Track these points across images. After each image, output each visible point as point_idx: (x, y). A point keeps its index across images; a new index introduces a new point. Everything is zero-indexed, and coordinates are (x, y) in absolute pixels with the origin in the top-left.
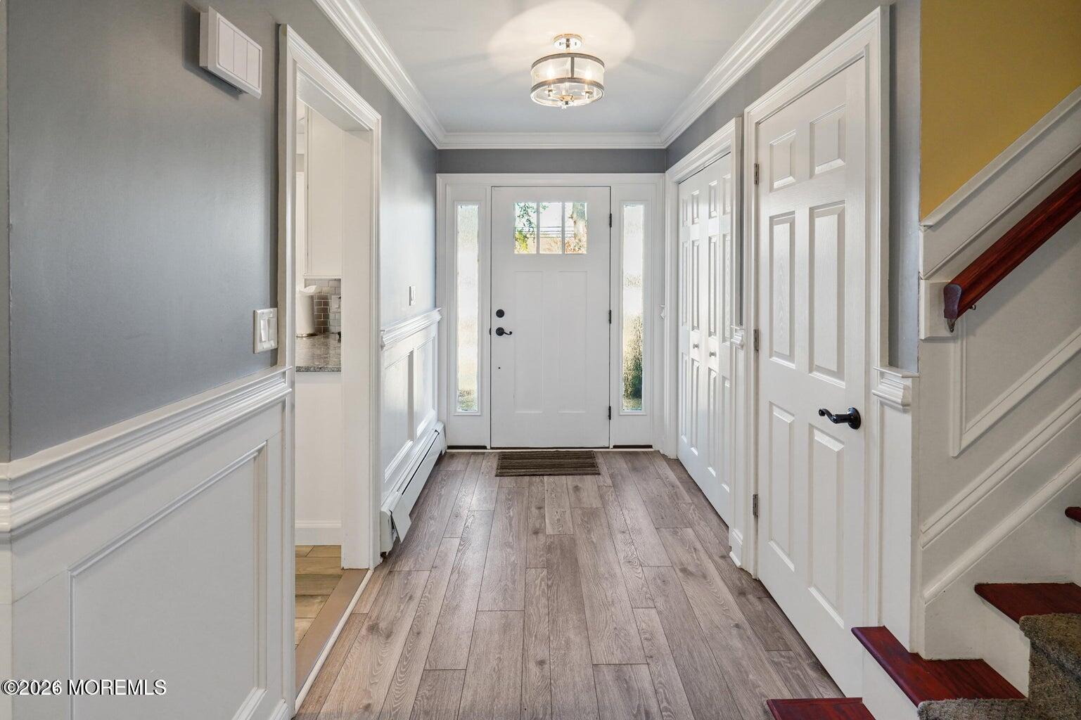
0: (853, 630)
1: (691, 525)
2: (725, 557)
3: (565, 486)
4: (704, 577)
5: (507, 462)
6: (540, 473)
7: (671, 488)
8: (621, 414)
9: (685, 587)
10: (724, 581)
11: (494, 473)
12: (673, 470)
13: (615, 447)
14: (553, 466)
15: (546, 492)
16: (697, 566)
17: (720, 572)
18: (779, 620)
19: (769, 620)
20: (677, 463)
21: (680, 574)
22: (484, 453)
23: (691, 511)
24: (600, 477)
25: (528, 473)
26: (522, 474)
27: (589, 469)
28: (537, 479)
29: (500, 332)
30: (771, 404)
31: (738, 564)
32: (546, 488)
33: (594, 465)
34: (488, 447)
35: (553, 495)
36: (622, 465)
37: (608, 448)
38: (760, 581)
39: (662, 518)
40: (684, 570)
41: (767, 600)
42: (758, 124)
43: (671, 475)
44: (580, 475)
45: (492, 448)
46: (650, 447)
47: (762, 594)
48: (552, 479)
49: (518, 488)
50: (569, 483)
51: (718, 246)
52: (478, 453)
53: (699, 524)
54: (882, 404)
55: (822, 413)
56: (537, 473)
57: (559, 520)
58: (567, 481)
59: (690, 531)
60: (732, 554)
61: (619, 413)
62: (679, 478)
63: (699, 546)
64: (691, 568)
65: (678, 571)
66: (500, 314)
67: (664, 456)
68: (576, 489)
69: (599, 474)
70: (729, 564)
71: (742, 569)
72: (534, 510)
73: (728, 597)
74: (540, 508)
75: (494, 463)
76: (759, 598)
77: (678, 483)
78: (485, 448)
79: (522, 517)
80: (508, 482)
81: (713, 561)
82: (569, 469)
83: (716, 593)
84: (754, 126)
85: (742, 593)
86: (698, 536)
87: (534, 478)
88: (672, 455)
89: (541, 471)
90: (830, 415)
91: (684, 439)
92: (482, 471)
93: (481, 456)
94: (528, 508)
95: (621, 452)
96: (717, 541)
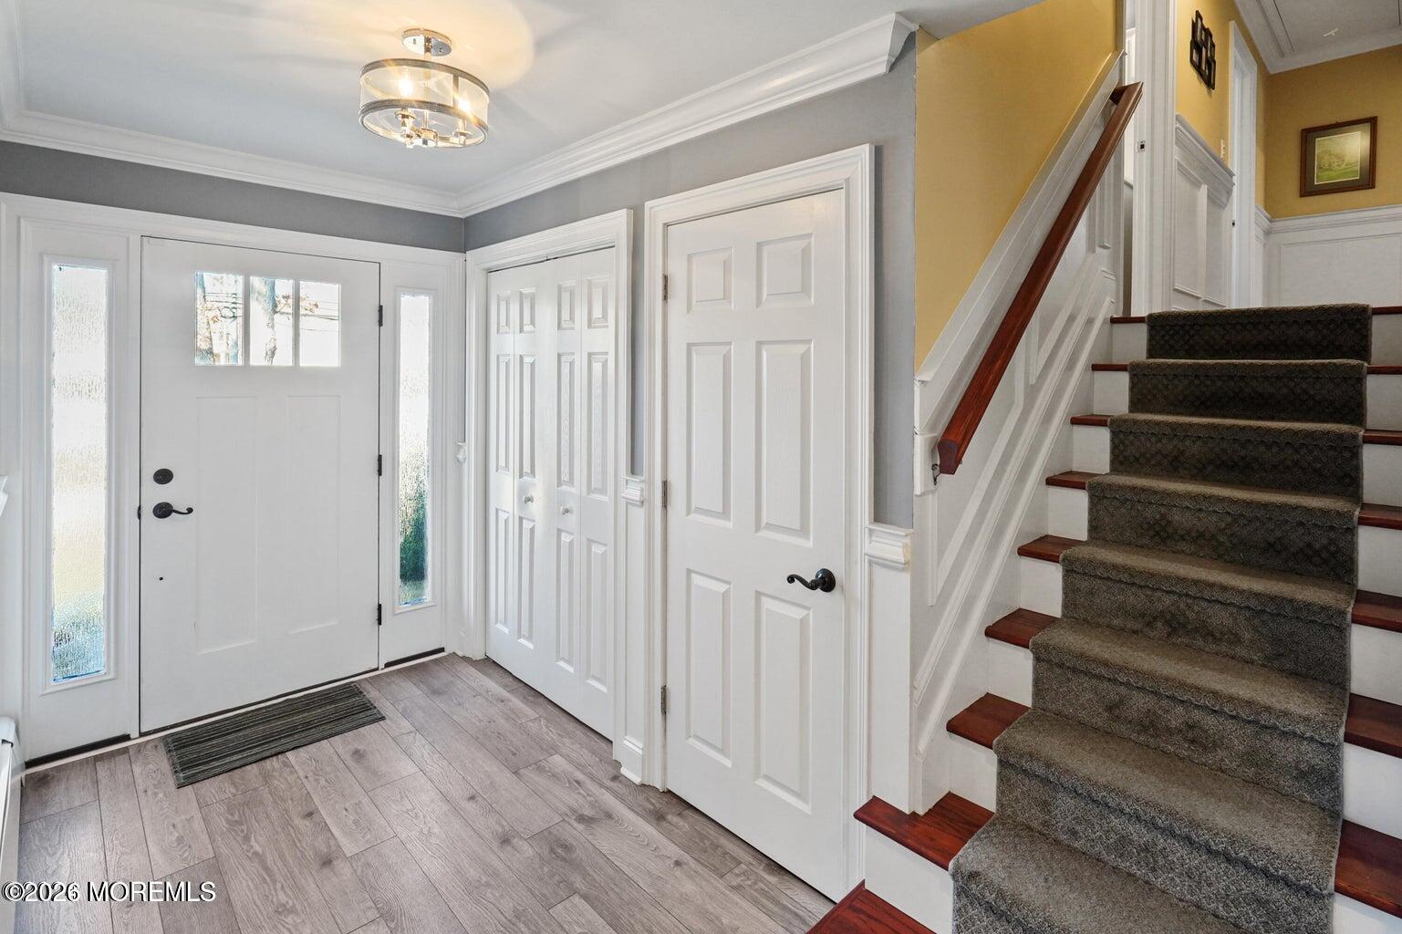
0: (856, 816)
1: (554, 749)
2: (617, 777)
3: (336, 758)
4: (609, 816)
5: (190, 753)
6: (274, 751)
7: (500, 705)
8: (397, 612)
9: (594, 842)
10: (633, 810)
11: (171, 782)
12: (489, 676)
13: (388, 665)
14: (291, 731)
15: (304, 780)
16: (592, 805)
17: (622, 800)
18: (712, 831)
19: (703, 837)
20: (489, 664)
21: (580, 827)
22: (126, 750)
23: (544, 729)
24: (387, 721)
25: (250, 759)
26: (237, 764)
27: (361, 715)
28: (273, 763)
29: (163, 511)
30: (689, 572)
31: (637, 780)
32: (301, 774)
33: (367, 707)
34: (134, 734)
35: (323, 782)
36: (410, 691)
37: (377, 669)
38: (669, 792)
39: (514, 754)
40: (581, 819)
41: (688, 813)
42: (667, 225)
43: (492, 685)
44: (350, 729)
45: (142, 735)
46: (442, 650)
47: (679, 809)
48: (302, 752)
49: (244, 792)
50: (340, 750)
51: (577, 368)
52: (112, 754)
53: (564, 744)
54: (870, 563)
55: (791, 579)
56: (264, 755)
57: (356, 822)
58: (334, 748)
59: (557, 758)
60: (624, 771)
61: (394, 611)
62: (505, 687)
63: (580, 776)
64: (588, 812)
65: (575, 824)
66: (164, 476)
67: (464, 658)
68: (358, 755)
69: (383, 718)
70: (626, 786)
71: (643, 785)
72: (298, 821)
73: (648, 829)
74: (310, 815)
75: (161, 763)
76: (679, 814)
77: (507, 695)
78: (126, 738)
79: (284, 845)
80: (216, 789)
81: (607, 788)
82: (328, 727)
83: (632, 832)
84: (660, 228)
85: (659, 817)
86: (571, 761)
87: (268, 763)
88: (479, 656)
89: (275, 747)
90: (802, 581)
91: (501, 629)
92: (141, 788)
93: (122, 759)
94: (287, 823)
95: (399, 671)
96: (597, 759)
